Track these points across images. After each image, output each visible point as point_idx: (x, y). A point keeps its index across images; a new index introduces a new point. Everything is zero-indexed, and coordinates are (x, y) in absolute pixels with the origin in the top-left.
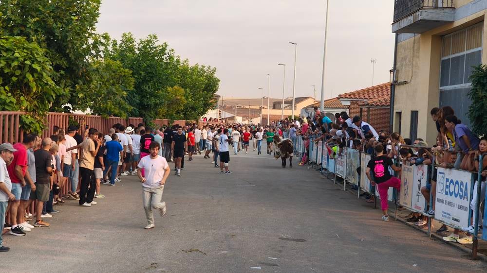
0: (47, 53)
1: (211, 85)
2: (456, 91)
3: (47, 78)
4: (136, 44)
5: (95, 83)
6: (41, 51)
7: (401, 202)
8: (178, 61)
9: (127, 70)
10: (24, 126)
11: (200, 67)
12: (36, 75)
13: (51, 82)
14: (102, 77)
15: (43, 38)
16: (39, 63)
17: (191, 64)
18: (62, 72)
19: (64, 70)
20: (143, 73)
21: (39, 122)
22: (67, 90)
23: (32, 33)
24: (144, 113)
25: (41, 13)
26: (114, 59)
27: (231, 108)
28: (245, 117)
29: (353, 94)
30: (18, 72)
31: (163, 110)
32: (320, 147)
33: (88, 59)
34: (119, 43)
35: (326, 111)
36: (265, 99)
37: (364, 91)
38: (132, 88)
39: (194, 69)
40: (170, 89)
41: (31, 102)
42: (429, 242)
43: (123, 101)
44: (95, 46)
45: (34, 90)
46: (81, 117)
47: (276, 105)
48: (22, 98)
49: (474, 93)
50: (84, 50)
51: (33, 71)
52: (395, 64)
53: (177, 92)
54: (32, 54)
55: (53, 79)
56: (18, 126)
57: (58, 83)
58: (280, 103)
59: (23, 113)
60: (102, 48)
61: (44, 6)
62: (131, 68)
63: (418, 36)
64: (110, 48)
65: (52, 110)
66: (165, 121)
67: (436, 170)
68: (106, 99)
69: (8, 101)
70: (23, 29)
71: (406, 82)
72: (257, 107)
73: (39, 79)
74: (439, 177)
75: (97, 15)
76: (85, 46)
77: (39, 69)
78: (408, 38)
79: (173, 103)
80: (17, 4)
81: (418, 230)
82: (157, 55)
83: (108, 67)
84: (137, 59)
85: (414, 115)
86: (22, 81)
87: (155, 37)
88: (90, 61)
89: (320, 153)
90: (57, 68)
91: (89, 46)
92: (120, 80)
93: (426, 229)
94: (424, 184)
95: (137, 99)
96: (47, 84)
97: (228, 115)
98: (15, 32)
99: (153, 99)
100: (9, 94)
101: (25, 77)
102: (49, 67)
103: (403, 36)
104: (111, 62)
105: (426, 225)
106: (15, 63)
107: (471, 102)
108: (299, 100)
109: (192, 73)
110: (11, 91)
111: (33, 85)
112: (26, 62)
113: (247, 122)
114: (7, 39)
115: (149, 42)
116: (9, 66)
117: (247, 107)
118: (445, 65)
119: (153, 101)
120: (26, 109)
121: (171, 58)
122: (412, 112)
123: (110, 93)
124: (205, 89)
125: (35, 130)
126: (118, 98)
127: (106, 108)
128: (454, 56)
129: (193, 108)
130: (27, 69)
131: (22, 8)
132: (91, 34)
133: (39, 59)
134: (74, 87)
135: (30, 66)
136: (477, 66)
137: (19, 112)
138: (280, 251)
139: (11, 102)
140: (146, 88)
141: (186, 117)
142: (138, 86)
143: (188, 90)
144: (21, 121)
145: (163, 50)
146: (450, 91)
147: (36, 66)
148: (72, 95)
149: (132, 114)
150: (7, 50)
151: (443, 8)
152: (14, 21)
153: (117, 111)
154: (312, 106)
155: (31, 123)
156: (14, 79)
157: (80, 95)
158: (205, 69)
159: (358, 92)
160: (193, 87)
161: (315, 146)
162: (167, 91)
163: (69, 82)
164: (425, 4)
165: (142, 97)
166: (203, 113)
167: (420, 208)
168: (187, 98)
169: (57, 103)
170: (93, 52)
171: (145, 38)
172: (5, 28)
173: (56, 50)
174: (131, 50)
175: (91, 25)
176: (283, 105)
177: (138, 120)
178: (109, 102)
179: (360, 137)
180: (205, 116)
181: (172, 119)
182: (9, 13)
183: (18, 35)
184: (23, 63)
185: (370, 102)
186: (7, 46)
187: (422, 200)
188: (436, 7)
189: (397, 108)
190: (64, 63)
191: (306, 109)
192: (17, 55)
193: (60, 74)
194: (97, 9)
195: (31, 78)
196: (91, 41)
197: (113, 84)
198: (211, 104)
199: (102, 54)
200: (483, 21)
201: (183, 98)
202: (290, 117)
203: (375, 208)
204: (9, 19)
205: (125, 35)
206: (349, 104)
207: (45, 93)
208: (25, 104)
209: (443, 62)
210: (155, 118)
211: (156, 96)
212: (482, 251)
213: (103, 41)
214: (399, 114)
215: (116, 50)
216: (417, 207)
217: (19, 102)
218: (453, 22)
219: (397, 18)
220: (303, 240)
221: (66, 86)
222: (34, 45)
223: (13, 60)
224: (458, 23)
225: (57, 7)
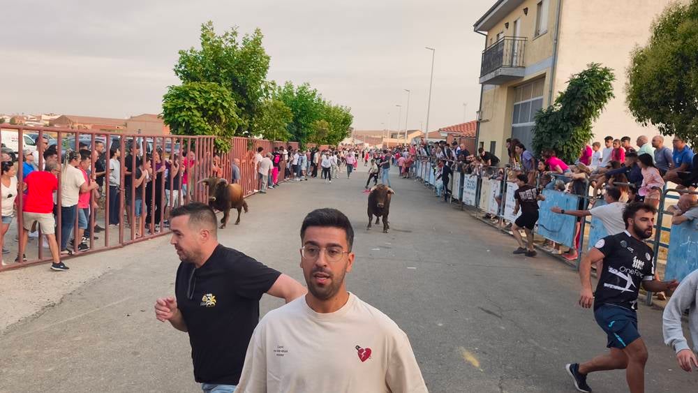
0: (232, 94)
1: (347, 121)
2: (523, 127)
3: (233, 113)
4: (295, 90)
5: (266, 117)
6: (229, 93)
7: (481, 206)
8: (324, 102)
9: (288, 108)
10: (217, 146)
11: (340, 107)
12: (225, 110)
13: (235, 115)
14: (270, 113)
15: (230, 84)
16: (227, 101)
17: (333, 105)
18: (243, 109)
19: (244, 107)
20: (299, 111)
21: (227, 143)
22: (247, 121)
23: (223, 80)
24: (299, 139)
25: (229, 66)
26: (279, 100)
27: (361, 137)
28: (371, 144)
29: (450, 128)
30: (213, 108)
31: (313, 137)
32: (424, 166)
33: (261, 99)
34: (283, 88)
35: (430, 140)
36: (386, 132)
37: (457, 126)
38: (291, 121)
39: (336, 108)
40: (318, 122)
41: (221, 129)
42: (499, 234)
43: (285, 130)
44: (266, 90)
45: (224, 121)
46: (256, 141)
47: (393, 135)
48: (215, 126)
49: (536, 129)
50: (258, 93)
51: (223, 107)
52: (480, 108)
53: (322, 124)
54: (222, 95)
55: (237, 114)
56: (213, 146)
57: (240, 116)
58: (396, 134)
59: (216, 137)
60: (270, 92)
61: (231, 61)
62: (291, 106)
63: (498, 86)
64: (276, 92)
65: (236, 135)
66: (314, 145)
67: (506, 184)
68: (273, 128)
69: (206, 128)
70: (216, 77)
71: (488, 121)
72: (380, 137)
73: (227, 113)
74: (508, 188)
75: (268, 68)
76: (259, 90)
77: (227, 106)
78: (490, 88)
79: (320, 132)
80: (213, 60)
81: (492, 226)
82: (310, 97)
83: (275, 106)
84: (295, 101)
85: (493, 144)
86: (216, 114)
87: (308, 85)
88: (262, 101)
89: (424, 170)
90: (240, 105)
91: (261, 91)
92: (284, 115)
93: (498, 226)
94: (498, 194)
95: (295, 129)
96: (233, 117)
97: (359, 142)
98: (212, 79)
99: (306, 129)
100: (207, 123)
101: (217, 112)
102: (234, 104)
103: (487, 86)
104: (277, 102)
105: (498, 223)
106: (211, 102)
107: (534, 136)
108: (410, 132)
109: (334, 111)
110: (208, 121)
111: (223, 117)
112: (219, 101)
113: (372, 147)
114: (205, 84)
115: (304, 88)
116: (206, 103)
117: (373, 136)
118: (516, 108)
119: (306, 131)
120: (218, 134)
121: (319, 100)
122: (492, 142)
123: (276, 124)
124: (343, 123)
125: (225, 149)
126: (282, 128)
127: (273, 135)
128: (524, 102)
129: (335, 137)
130: (219, 106)
131: (216, 63)
132: (263, 82)
133: (227, 99)
134: (251, 119)
135: (221, 104)
136: (539, 109)
137: (213, 136)
138: (393, 239)
139: (208, 129)
140: (301, 121)
141: (329, 143)
142: (295, 120)
143: (331, 123)
144: (215, 143)
145: (314, 94)
146: (519, 127)
147: (225, 104)
148: (250, 125)
149: (292, 140)
150: (206, 92)
151: (517, 67)
152: (211, 71)
153: (280, 137)
154: (420, 136)
155: (222, 144)
156: (210, 112)
157: (256, 125)
158: (343, 108)
159: (453, 127)
160: (335, 121)
161: (421, 164)
162: (316, 124)
163: (248, 116)
164: (504, 64)
165: (299, 127)
166: (341, 140)
167: (494, 211)
168: (330, 129)
169: (239, 130)
170: (265, 94)
171: (301, 85)
172: (205, 76)
173: (239, 93)
174: (291, 93)
175: (263, 75)
176: (399, 136)
177: (295, 145)
178: (275, 130)
179: (453, 158)
180: (343, 142)
181: (319, 143)
182: (207, 65)
183: (213, 81)
184: (216, 102)
185: (461, 134)
186: (206, 89)
187: (496, 205)
188: (512, 66)
189: (480, 140)
190: (244, 102)
191: (415, 138)
192: (212, 95)
193: (243, 110)
194: (268, 63)
195: (221, 112)
196: (263, 87)
197: (278, 118)
198: (347, 134)
199: (270, 95)
200: (545, 77)
201: (327, 129)
202: (403, 144)
203: (462, 210)
204: (207, 70)
205: (287, 83)
206: (446, 135)
207: (231, 123)
208: (218, 130)
209: (515, 106)
210: (307, 143)
211: (308, 127)
212: (536, 242)
213: (271, 86)
214: (482, 143)
215: (280, 93)
216: (492, 210)
217: (213, 129)
218: (523, 77)
219: (483, 73)
220: (410, 232)
221: (246, 119)
222: (225, 89)
223: (209, 99)
224: (526, 78)
225: (240, 62)
